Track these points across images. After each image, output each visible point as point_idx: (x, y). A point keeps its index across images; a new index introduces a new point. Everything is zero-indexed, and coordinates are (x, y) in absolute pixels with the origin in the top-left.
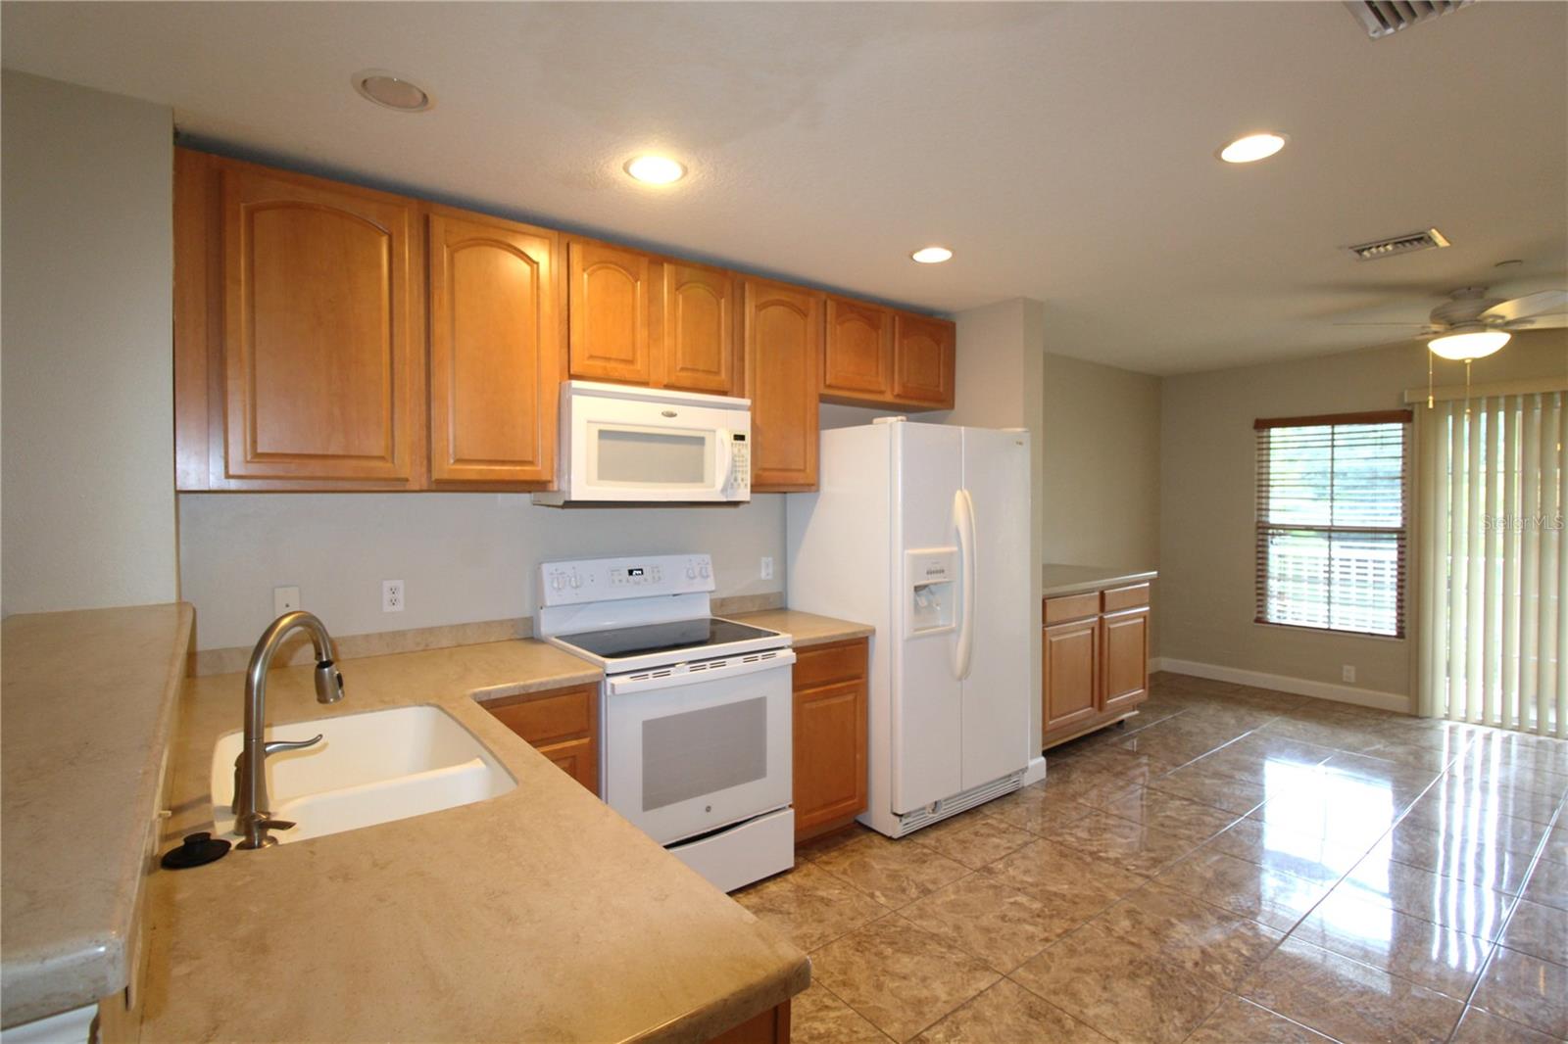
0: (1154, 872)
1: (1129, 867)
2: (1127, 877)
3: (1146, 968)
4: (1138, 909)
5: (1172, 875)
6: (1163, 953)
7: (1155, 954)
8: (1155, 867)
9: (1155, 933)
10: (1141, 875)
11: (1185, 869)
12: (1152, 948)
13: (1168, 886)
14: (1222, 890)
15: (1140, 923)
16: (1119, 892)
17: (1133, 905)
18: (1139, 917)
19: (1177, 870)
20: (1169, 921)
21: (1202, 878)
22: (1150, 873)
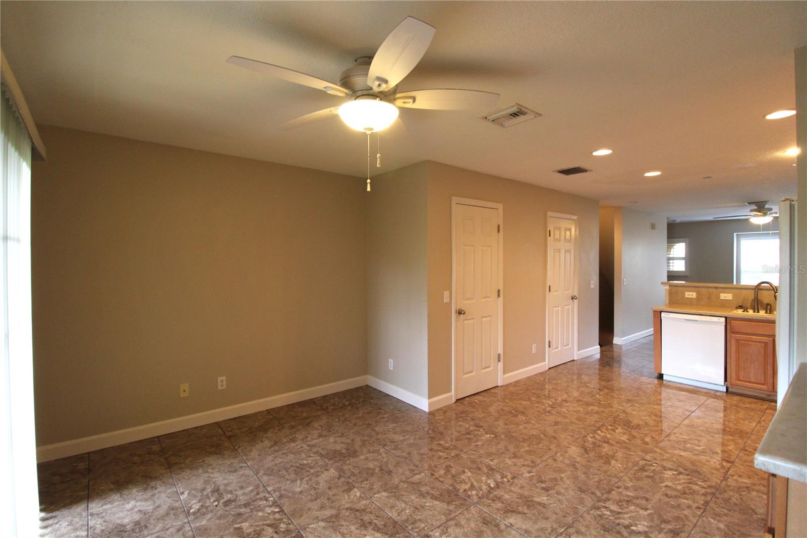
0: (642, 463)
1: (656, 465)
2: (655, 459)
3: (635, 427)
4: (644, 445)
5: (632, 461)
6: (630, 431)
7: (633, 431)
8: (642, 465)
9: (634, 437)
10: (648, 461)
11: (626, 465)
12: (634, 433)
13: (632, 455)
14: (607, 454)
15: (641, 440)
16: (655, 452)
17: (646, 446)
18: (643, 442)
19: (630, 465)
20: (629, 441)
21: (617, 460)
22: (644, 462)
